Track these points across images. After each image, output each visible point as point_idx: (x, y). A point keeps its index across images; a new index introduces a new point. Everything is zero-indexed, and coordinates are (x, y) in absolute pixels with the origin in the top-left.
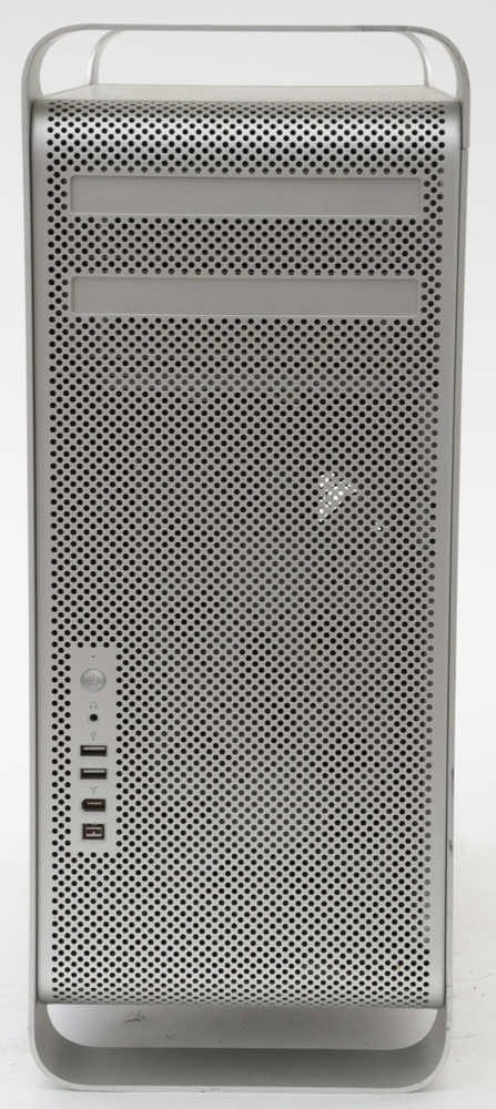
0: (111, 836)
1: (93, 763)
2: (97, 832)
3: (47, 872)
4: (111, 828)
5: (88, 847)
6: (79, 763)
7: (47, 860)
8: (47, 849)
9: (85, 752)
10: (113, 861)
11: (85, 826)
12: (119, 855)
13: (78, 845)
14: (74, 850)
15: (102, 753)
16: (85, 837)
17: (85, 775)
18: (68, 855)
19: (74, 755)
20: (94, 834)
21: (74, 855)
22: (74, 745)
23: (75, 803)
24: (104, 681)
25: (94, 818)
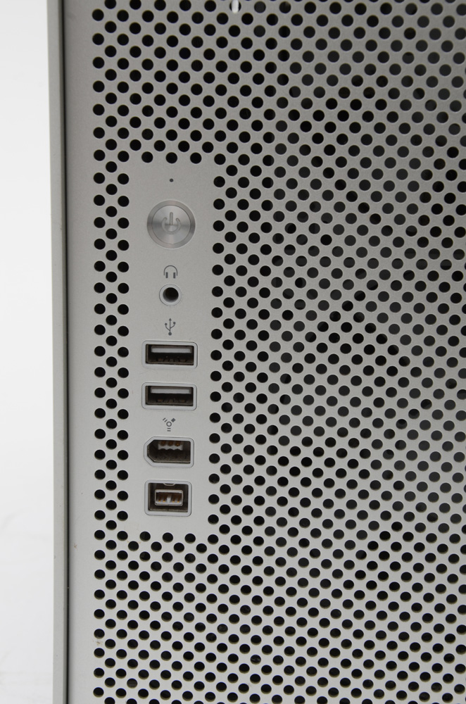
0: (200, 507)
1: (169, 376)
2: (174, 497)
3: (86, 565)
4: (200, 491)
5: (159, 524)
6: (142, 375)
7: (86, 545)
8: (86, 525)
9: (154, 356)
10: (201, 548)
11: (153, 487)
12: (213, 539)
13: (139, 519)
14: (133, 528)
15: (186, 358)
16: (152, 506)
17: (154, 397)
18: (123, 536)
19: (134, 362)
20: (169, 502)
21: (134, 536)
22: (135, 344)
23: (136, 446)
24: (192, 226)
25: (169, 473)
